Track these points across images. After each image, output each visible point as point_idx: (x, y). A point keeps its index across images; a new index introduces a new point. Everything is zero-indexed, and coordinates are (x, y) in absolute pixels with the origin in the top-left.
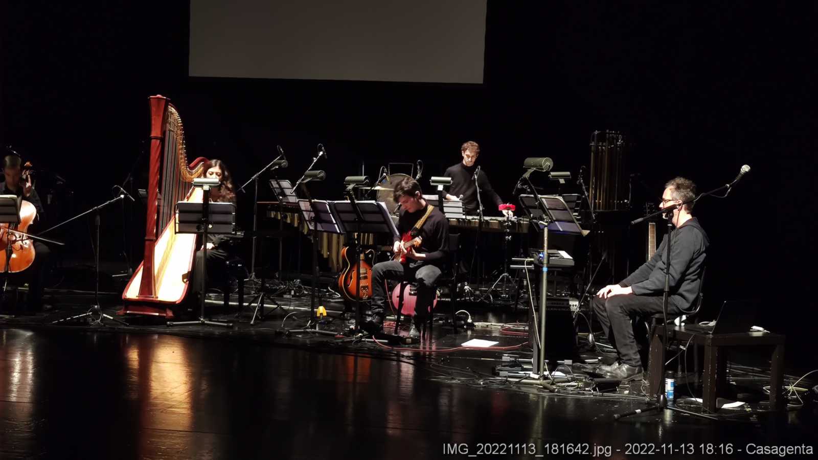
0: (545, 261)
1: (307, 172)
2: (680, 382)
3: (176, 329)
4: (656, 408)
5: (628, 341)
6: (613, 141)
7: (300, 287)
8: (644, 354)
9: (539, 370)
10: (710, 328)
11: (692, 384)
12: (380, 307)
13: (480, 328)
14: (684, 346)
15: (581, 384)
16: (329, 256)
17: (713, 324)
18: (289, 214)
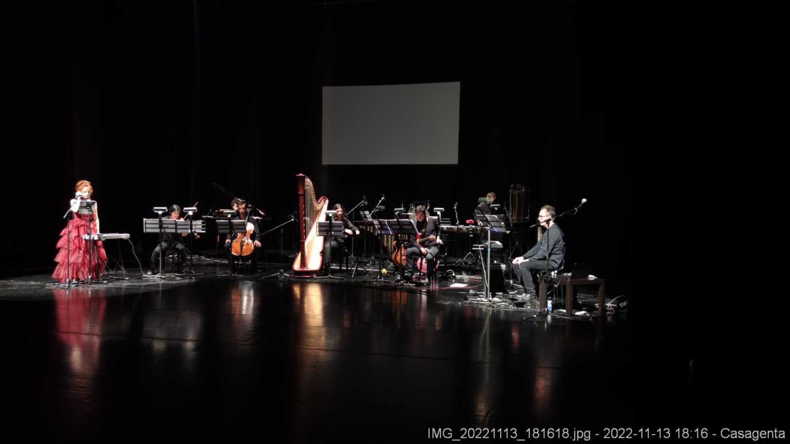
0: (489, 246)
1: (378, 206)
2: (555, 302)
3: (318, 281)
4: (543, 315)
5: (530, 284)
6: (519, 189)
7: (374, 260)
8: (537, 289)
9: (487, 297)
10: (569, 277)
11: (560, 303)
12: (410, 268)
13: (458, 278)
14: (557, 285)
15: (507, 304)
16: (387, 246)
17: (570, 274)
18: (368, 227)
